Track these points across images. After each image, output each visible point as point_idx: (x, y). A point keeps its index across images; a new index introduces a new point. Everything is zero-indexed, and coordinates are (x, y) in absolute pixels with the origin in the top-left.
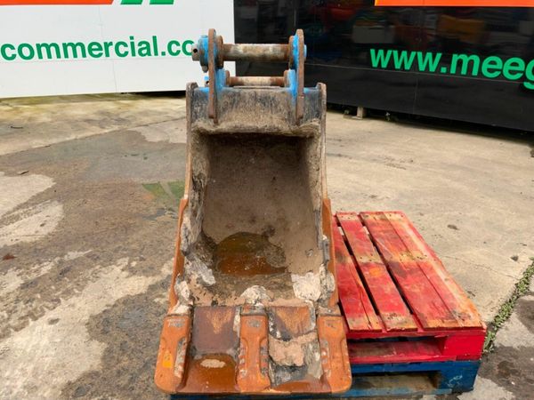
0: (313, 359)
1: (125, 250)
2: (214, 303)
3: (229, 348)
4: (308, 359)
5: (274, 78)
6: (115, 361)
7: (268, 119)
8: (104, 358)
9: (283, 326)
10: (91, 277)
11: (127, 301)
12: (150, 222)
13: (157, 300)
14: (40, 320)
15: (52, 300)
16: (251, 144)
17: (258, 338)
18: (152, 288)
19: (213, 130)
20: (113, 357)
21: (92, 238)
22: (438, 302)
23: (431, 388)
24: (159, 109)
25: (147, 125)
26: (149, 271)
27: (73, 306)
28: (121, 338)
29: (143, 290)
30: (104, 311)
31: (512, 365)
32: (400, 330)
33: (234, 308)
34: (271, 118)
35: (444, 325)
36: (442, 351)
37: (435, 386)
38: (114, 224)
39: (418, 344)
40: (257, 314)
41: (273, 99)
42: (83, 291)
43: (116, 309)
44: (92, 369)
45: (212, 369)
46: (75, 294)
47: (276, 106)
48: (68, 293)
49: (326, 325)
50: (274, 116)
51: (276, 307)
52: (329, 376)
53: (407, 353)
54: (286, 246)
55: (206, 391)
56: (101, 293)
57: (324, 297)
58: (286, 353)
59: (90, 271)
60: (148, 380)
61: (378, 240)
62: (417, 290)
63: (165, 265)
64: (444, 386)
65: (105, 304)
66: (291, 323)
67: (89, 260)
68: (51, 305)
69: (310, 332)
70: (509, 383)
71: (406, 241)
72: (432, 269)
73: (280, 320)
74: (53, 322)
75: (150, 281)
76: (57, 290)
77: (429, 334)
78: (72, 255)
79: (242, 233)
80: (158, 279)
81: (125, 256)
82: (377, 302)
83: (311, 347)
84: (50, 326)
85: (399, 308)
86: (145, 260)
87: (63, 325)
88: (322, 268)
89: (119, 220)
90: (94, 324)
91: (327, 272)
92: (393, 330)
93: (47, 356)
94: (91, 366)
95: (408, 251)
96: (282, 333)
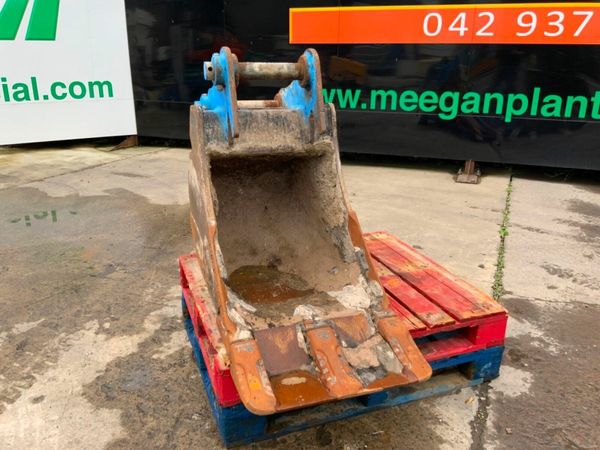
0: (387, 358)
1: (86, 312)
2: (270, 325)
3: (301, 365)
4: (382, 360)
5: (269, 102)
6: (140, 424)
7: (282, 139)
8: (124, 424)
9: (346, 335)
10: (61, 347)
11: (119, 363)
12: (103, 281)
13: (155, 356)
14: (18, 402)
15: (24, 378)
16: (238, 173)
17: (333, 347)
18: (143, 346)
19: (227, 152)
20: (134, 421)
21: (38, 306)
22: (460, 299)
23: (466, 381)
24: (48, 161)
25: (41, 180)
26: (129, 329)
27: (54, 379)
28: (134, 400)
29: (135, 350)
30: (98, 378)
31: (519, 351)
32: (441, 326)
33: (293, 327)
34: (284, 137)
35: (475, 315)
36: (474, 342)
37: (468, 378)
38: (57, 288)
39: (451, 340)
40: (320, 327)
41: (285, 118)
42: (59, 362)
43: (111, 373)
44: (116, 437)
45: (296, 385)
46: (48, 367)
47: (288, 126)
48: (39, 367)
49: (388, 325)
50: (287, 136)
51: (334, 319)
52: (410, 367)
53: (445, 349)
54: (300, 271)
55: (304, 404)
56: (82, 361)
57: (375, 303)
58: (359, 358)
59: (56, 340)
60: (187, 434)
61: (379, 257)
62: (436, 292)
63: (146, 321)
64: (477, 377)
65: (93, 371)
66: (353, 331)
67: (48, 329)
68: (23, 383)
69: (372, 336)
70: (523, 366)
71: (403, 254)
72: (438, 274)
73: (340, 329)
74: (37, 400)
75: (137, 339)
76: (23, 366)
77: (464, 325)
78: (22, 328)
79: (247, 267)
80: (144, 336)
81: (91, 319)
82: (410, 307)
83: (380, 348)
84: (36, 405)
85: (430, 308)
86: (117, 319)
87: (52, 401)
88: (362, 279)
89: (61, 284)
90: (91, 393)
91: (367, 280)
92: (436, 326)
93: (50, 436)
94: (113, 435)
95: (410, 262)
96: (347, 342)
